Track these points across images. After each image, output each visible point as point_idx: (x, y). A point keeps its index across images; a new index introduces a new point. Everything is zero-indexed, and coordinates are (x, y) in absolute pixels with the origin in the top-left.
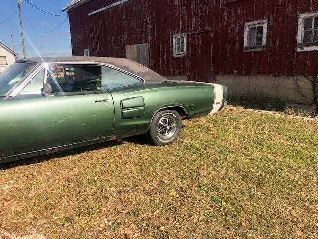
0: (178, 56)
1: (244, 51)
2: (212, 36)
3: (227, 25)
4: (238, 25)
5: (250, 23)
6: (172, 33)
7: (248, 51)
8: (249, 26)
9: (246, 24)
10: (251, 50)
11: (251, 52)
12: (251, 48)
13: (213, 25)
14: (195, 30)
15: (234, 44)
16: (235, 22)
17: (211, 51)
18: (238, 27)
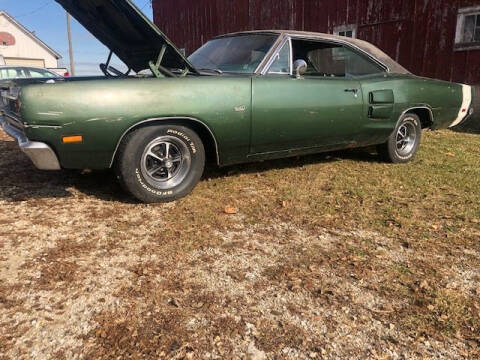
0: (339, 58)
1: (455, 50)
2: (400, 28)
3: (427, 11)
4: (446, 11)
5: (468, 9)
6: (331, 24)
7: (460, 49)
8: (464, 13)
9: (460, 11)
10: (465, 49)
11: (465, 52)
12: (467, 45)
13: (403, 13)
14: (372, 19)
15: (438, 40)
16: (442, 8)
17: (398, 51)
18: (445, 15)
